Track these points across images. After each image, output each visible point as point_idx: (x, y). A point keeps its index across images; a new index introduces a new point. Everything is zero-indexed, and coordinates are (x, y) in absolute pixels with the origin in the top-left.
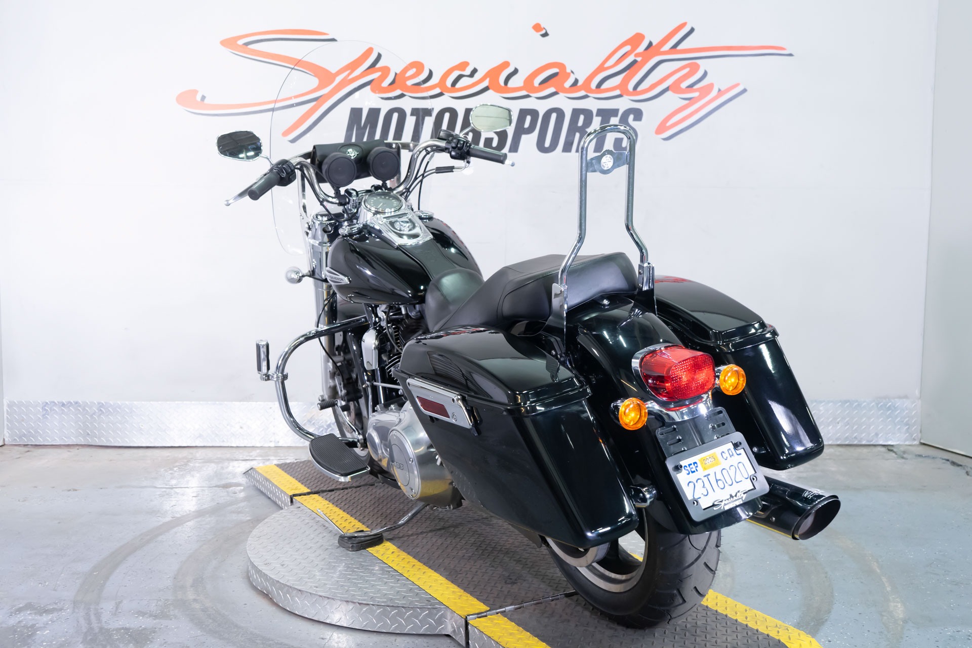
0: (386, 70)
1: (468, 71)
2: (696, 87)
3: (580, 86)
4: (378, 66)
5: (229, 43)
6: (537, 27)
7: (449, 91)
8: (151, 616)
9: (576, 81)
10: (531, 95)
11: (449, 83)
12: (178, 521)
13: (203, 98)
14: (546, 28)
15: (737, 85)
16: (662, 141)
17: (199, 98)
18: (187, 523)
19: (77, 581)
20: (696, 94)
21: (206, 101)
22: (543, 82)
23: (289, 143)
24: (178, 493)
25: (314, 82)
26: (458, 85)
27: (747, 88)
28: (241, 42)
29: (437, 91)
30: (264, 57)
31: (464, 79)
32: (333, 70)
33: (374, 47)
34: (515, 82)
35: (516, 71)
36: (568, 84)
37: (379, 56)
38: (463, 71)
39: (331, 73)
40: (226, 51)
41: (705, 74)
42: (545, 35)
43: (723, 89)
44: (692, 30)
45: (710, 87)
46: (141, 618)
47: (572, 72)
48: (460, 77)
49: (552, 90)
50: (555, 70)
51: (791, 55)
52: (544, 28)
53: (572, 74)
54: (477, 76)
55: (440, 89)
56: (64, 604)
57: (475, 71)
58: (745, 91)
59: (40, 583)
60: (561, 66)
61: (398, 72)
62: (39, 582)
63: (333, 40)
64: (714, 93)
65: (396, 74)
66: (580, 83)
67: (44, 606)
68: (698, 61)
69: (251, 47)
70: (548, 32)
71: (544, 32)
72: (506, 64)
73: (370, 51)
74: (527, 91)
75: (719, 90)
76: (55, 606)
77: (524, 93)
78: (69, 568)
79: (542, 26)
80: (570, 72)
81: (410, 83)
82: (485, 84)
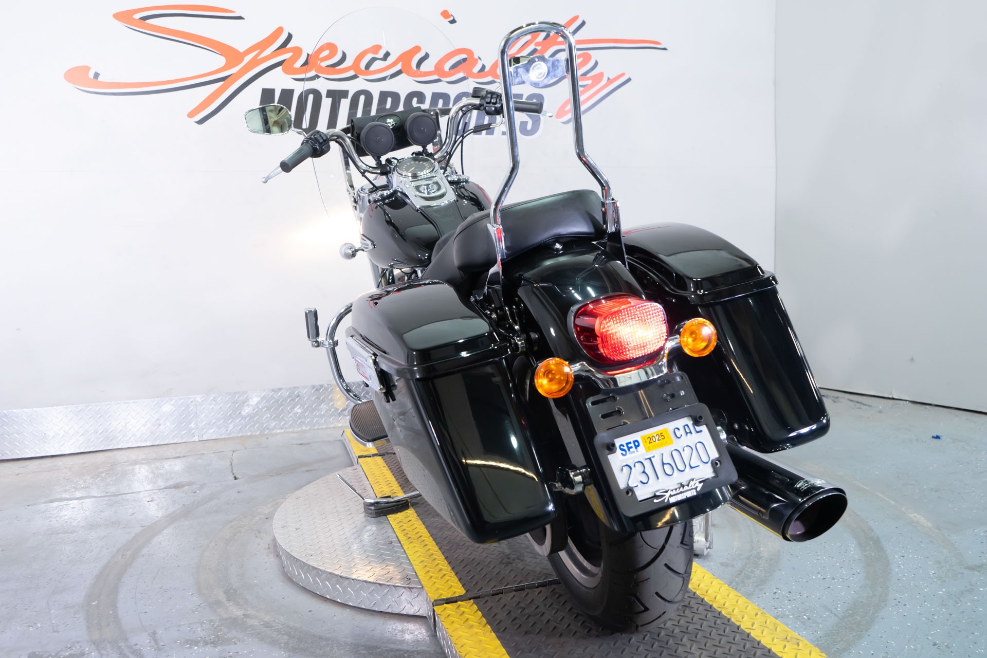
0: (298, 51)
1: (381, 55)
2: (589, 75)
3: (487, 71)
4: (289, 46)
5: (124, 17)
6: (445, 14)
7: (363, 73)
8: (206, 643)
9: (484, 67)
10: (442, 79)
11: (363, 65)
12: (151, 530)
13: (97, 75)
14: (454, 15)
15: (623, 74)
16: (562, 124)
17: (91, 75)
18: (165, 531)
19: (77, 616)
20: (589, 82)
21: (100, 79)
22: (454, 66)
23: (196, 124)
24: (128, 500)
25: (221, 61)
26: (372, 68)
27: (631, 78)
28: (137, 16)
29: (352, 73)
30: (165, 34)
31: (377, 62)
32: (242, 49)
33: (283, 26)
34: (427, 66)
35: (427, 56)
36: (476, 69)
37: (290, 37)
38: (377, 54)
39: (238, 51)
40: (120, 26)
41: (596, 64)
42: (453, 22)
43: (611, 78)
44: (583, 23)
45: (601, 75)
46: (196, 648)
47: (479, 58)
48: (373, 60)
49: (461, 75)
50: (464, 56)
51: (665, 49)
52: (452, 15)
53: (479, 60)
54: (390, 60)
55: (354, 71)
56: (81, 647)
57: (387, 55)
58: (629, 80)
59: (30, 626)
60: (469, 52)
61: (310, 53)
62: (27, 625)
63: (240, 18)
64: (604, 81)
65: (308, 55)
66: (487, 69)
67: (56, 655)
68: (589, 52)
69: (149, 21)
70: (456, 19)
71: (451, 19)
72: (417, 49)
73: (280, 30)
74: (438, 75)
75: (609, 79)
76: (72, 652)
77: (435, 77)
78: (55, 601)
79: (450, 13)
80: (477, 58)
81: (324, 64)
82: (398, 67)
